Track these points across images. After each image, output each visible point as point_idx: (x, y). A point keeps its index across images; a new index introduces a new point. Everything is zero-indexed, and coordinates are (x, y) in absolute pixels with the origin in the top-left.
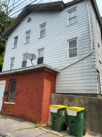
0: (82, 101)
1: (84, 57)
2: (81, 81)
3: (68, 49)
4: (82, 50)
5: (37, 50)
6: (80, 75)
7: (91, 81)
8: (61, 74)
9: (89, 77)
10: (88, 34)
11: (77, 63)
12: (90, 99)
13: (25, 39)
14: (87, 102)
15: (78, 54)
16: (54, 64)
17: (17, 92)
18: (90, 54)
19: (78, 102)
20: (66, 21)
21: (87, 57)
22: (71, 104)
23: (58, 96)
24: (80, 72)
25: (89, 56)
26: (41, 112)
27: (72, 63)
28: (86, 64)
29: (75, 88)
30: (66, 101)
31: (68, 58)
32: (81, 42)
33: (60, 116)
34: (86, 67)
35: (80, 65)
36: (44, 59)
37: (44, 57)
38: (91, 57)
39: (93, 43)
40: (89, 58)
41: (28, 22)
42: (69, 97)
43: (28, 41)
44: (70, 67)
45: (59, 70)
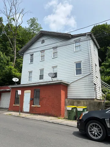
0: (85, 103)
1: (86, 75)
2: (84, 91)
3: (75, 69)
4: (85, 70)
5: (51, 67)
6: (83, 87)
7: (91, 91)
8: (71, 85)
9: (90, 89)
10: (88, 60)
11: (82, 79)
12: (90, 102)
13: (41, 57)
14: (88, 103)
15: (82, 73)
16: (64, 79)
17: (41, 98)
18: (90, 73)
19: (83, 104)
20: (73, 48)
21: (88, 75)
22: (79, 105)
23: (70, 100)
24: (83, 85)
25: (89, 74)
26: (61, 110)
27: (78, 79)
28: (87, 80)
29: (81, 95)
30: (75, 103)
31: (76, 75)
32: (84, 65)
33: (73, 112)
34: (88, 82)
35: (84, 80)
36: (58, 74)
37: (57, 73)
38: (90, 76)
39: (92, 66)
40: (89, 76)
41: (42, 43)
42: (77, 101)
43: (43, 59)
44: (77, 81)
45: (69, 83)
